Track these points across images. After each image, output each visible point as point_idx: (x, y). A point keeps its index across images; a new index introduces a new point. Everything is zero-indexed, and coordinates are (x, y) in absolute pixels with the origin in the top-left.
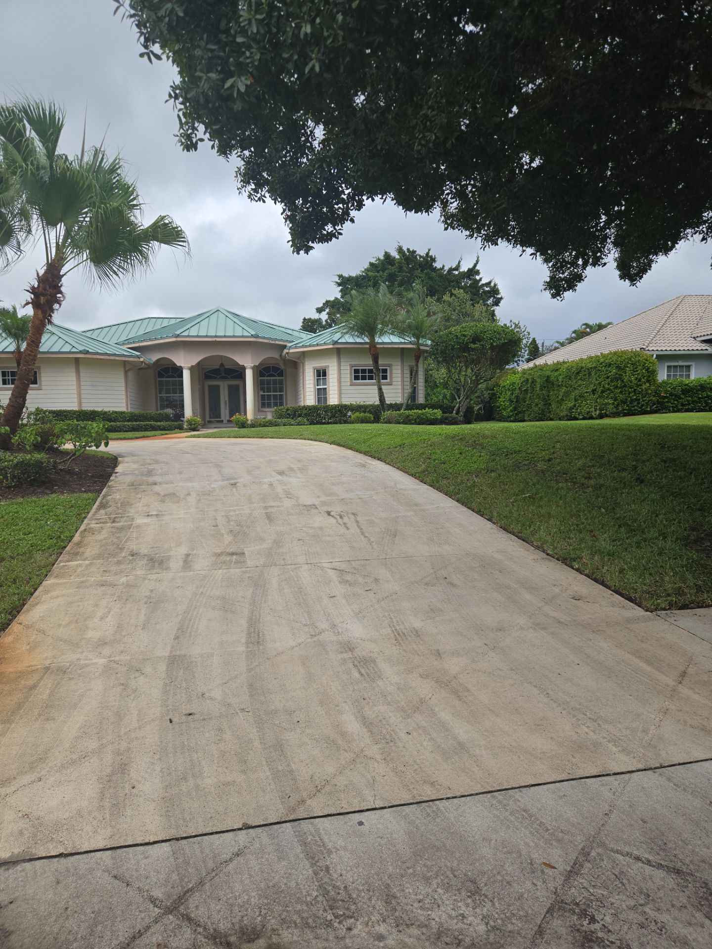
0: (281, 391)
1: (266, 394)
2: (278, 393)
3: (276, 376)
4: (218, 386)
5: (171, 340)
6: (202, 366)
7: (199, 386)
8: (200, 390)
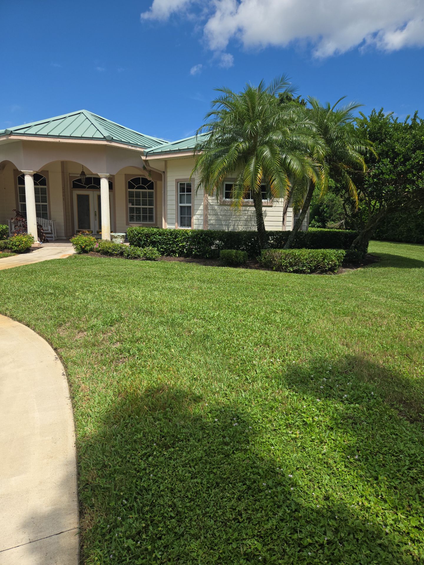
0: (151, 204)
1: (135, 206)
2: (148, 207)
3: (146, 189)
4: (87, 197)
5: (4, 138)
6: (69, 174)
7: (63, 196)
8: (64, 199)
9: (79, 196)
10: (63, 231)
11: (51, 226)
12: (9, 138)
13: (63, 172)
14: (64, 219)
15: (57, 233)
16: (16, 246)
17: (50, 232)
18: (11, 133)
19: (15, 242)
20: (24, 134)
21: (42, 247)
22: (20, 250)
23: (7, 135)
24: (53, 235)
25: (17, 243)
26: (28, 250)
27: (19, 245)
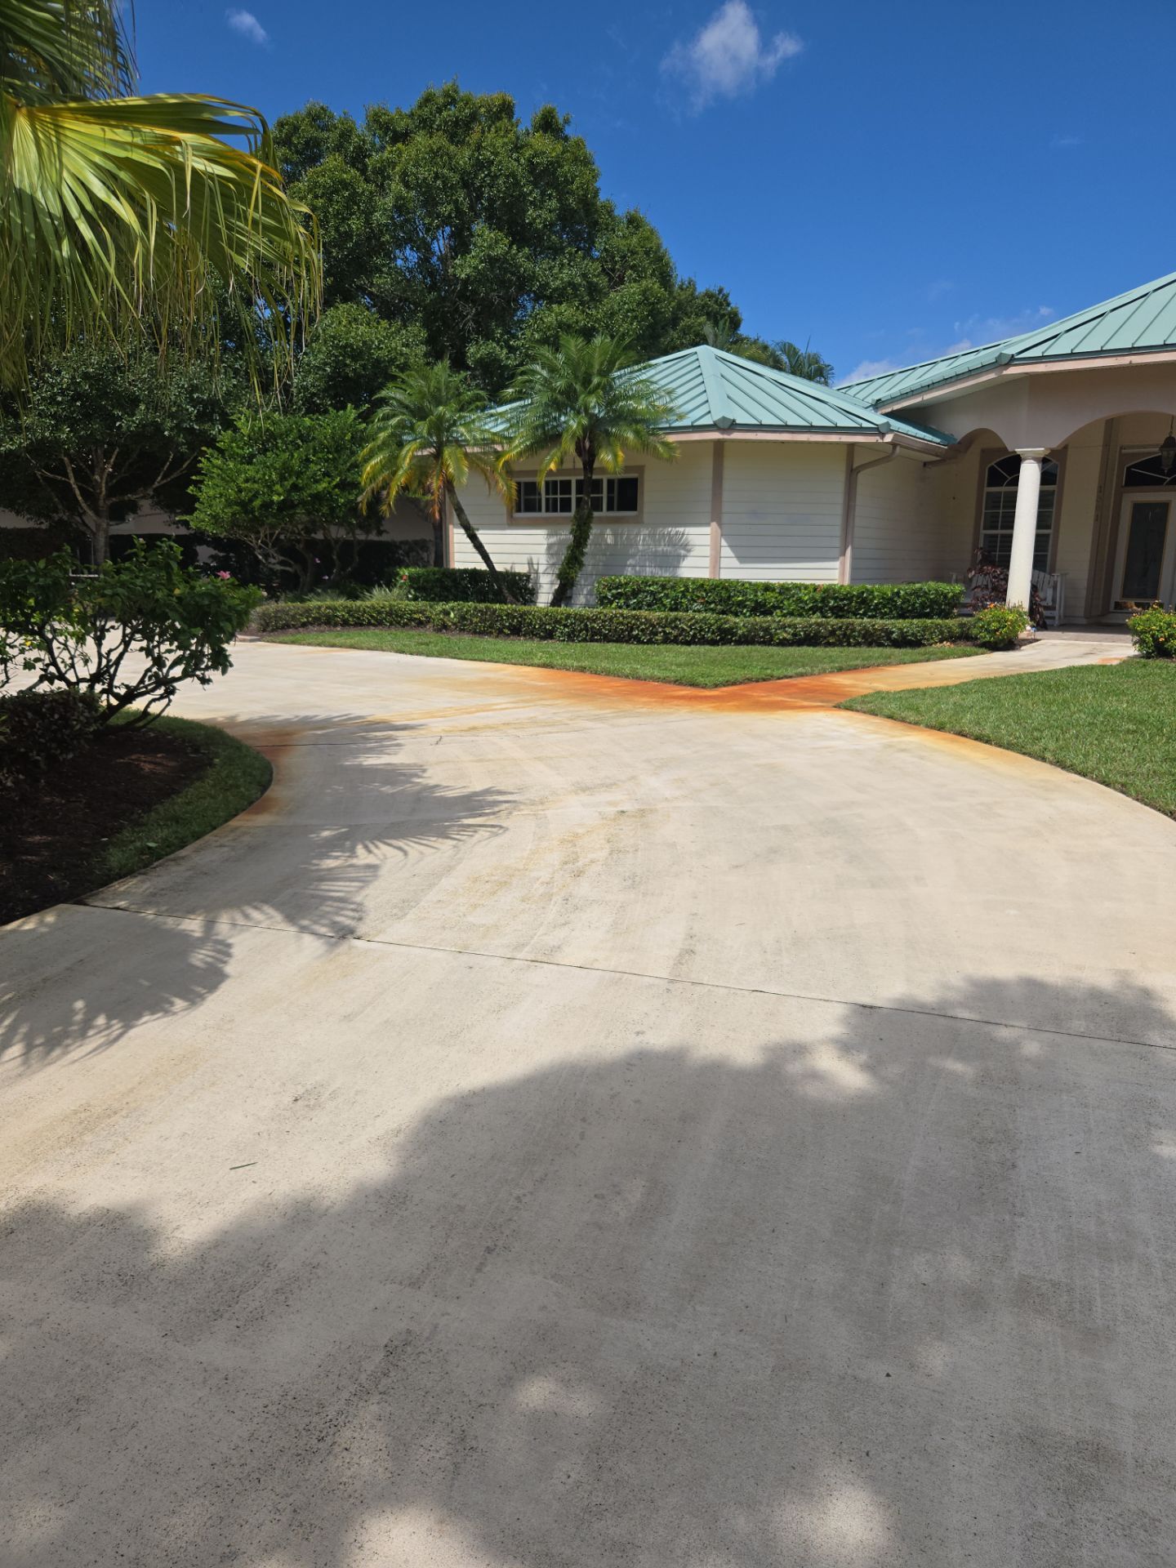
4: (1164, 507)
5: (992, 376)
6: (1121, 448)
7: (1097, 508)
8: (1098, 518)
9: (1138, 508)
10: (1082, 603)
11: (1055, 588)
12: (1005, 372)
13: (1107, 445)
14: (1090, 570)
15: (1065, 607)
16: (988, 631)
17: (1050, 604)
18: (1012, 361)
19: (989, 624)
20: (1042, 359)
21: (1037, 640)
22: (996, 643)
23: (1001, 365)
24: (1056, 613)
25: (994, 625)
26: (1009, 644)
27: (997, 630)
